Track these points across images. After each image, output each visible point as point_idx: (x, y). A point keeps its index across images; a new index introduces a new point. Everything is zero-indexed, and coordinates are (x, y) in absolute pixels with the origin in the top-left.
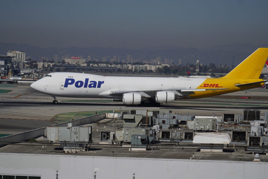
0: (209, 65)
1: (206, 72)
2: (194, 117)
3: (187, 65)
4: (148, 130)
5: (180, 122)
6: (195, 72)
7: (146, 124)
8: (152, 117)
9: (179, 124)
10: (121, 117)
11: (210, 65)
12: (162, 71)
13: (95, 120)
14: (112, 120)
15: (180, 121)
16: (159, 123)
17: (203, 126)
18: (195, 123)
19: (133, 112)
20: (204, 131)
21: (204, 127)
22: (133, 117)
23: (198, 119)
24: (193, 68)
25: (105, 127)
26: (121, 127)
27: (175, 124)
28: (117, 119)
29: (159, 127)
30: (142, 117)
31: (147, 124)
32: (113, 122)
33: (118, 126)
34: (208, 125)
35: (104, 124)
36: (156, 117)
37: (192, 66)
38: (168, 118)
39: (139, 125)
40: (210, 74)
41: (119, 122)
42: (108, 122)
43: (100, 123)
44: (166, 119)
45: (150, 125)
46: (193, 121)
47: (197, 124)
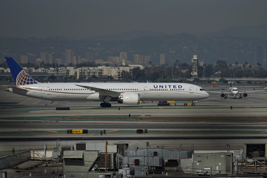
0: (215, 64)
1: (210, 77)
2: (192, 152)
3: (175, 64)
4: (110, 176)
5: (166, 163)
6: (191, 76)
7: (104, 167)
8: (115, 155)
9: (166, 166)
10: (59, 157)
11: (217, 63)
12: (130, 78)
13: (12, 163)
14: (43, 163)
15: (166, 161)
16: (128, 165)
17: (209, 167)
18: (195, 162)
19: (81, 147)
20: (212, 175)
21: (211, 168)
22: (82, 155)
23: (199, 156)
24: (187, 70)
25: (30, 175)
26: (59, 174)
27: (158, 165)
28: (52, 161)
29: (128, 172)
30: (98, 154)
31: (107, 167)
32: (44, 167)
33: (54, 172)
34: (218, 165)
35: (29, 170)
36: (123, 155)
37: (184, 66)
38: (146, 155)
39: (93, 169)
40: (218, 80)
41: (55, 166)
42: (36, 166)
43: (21, 169)
44: (142, 156)
45: (113, 168)
46: (191, 159)
47: (198, 164)
